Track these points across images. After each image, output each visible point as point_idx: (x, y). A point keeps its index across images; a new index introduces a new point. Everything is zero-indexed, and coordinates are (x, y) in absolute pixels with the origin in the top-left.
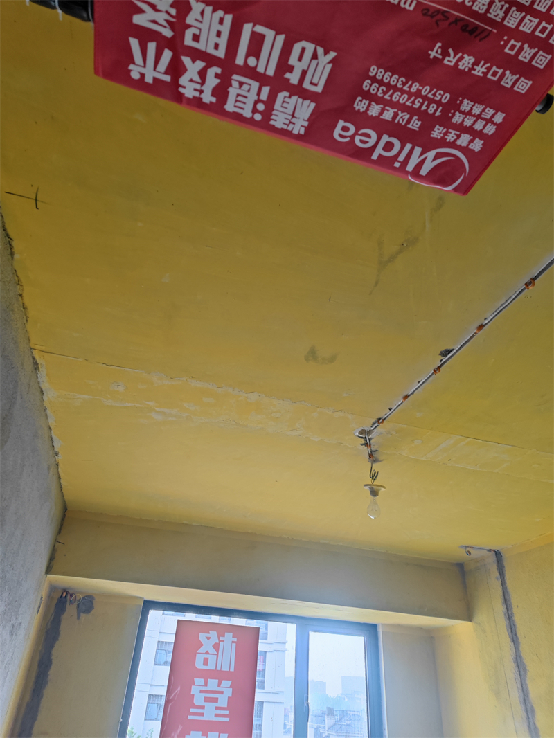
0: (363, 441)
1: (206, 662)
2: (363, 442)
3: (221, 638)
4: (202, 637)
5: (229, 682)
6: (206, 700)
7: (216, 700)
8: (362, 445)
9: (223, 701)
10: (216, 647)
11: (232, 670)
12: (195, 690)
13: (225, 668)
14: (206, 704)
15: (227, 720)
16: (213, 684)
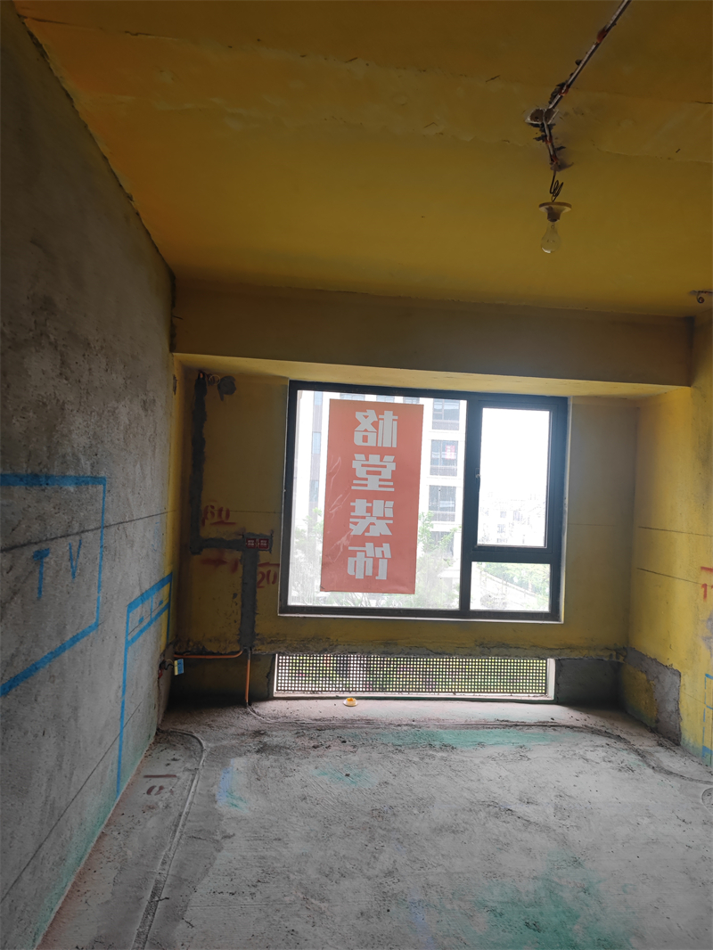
0: (537, 132)
1: (365, 439)
2: (540, 134)
3: (380, 417)
4: (359, 416)
5: (392, 458)
6: (368, 473)
7: (379, 473)
8: (538, 139)
9: (387, 474)
10: (375, 425)
11: (395, 446)
12: (355, 465)
13: (387, 444)
14: (369, 477)
15: (393, 490)
16: (374, 459)
